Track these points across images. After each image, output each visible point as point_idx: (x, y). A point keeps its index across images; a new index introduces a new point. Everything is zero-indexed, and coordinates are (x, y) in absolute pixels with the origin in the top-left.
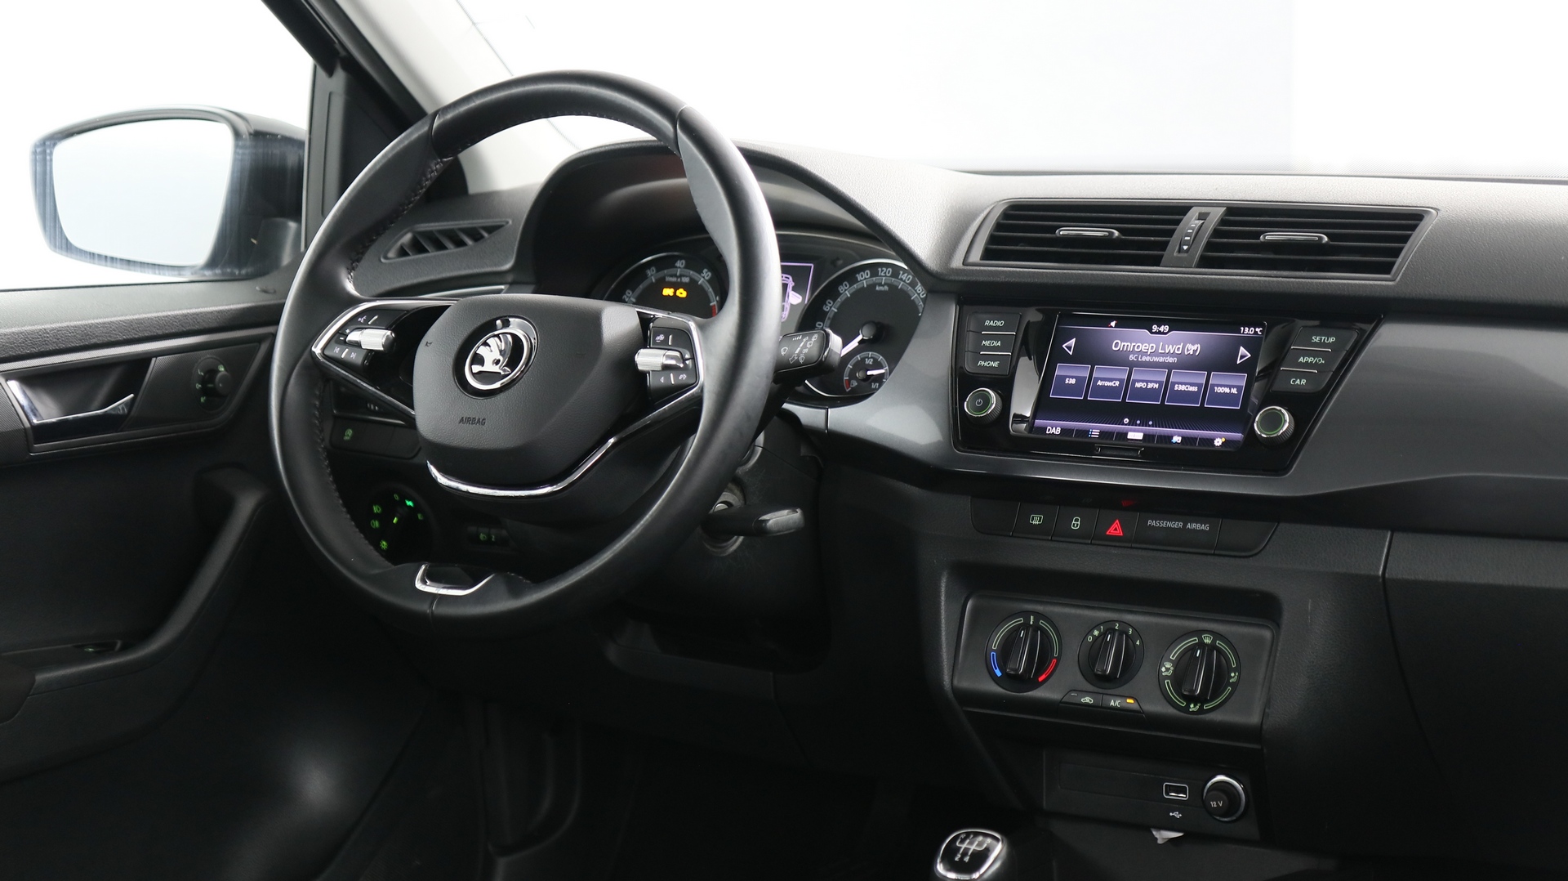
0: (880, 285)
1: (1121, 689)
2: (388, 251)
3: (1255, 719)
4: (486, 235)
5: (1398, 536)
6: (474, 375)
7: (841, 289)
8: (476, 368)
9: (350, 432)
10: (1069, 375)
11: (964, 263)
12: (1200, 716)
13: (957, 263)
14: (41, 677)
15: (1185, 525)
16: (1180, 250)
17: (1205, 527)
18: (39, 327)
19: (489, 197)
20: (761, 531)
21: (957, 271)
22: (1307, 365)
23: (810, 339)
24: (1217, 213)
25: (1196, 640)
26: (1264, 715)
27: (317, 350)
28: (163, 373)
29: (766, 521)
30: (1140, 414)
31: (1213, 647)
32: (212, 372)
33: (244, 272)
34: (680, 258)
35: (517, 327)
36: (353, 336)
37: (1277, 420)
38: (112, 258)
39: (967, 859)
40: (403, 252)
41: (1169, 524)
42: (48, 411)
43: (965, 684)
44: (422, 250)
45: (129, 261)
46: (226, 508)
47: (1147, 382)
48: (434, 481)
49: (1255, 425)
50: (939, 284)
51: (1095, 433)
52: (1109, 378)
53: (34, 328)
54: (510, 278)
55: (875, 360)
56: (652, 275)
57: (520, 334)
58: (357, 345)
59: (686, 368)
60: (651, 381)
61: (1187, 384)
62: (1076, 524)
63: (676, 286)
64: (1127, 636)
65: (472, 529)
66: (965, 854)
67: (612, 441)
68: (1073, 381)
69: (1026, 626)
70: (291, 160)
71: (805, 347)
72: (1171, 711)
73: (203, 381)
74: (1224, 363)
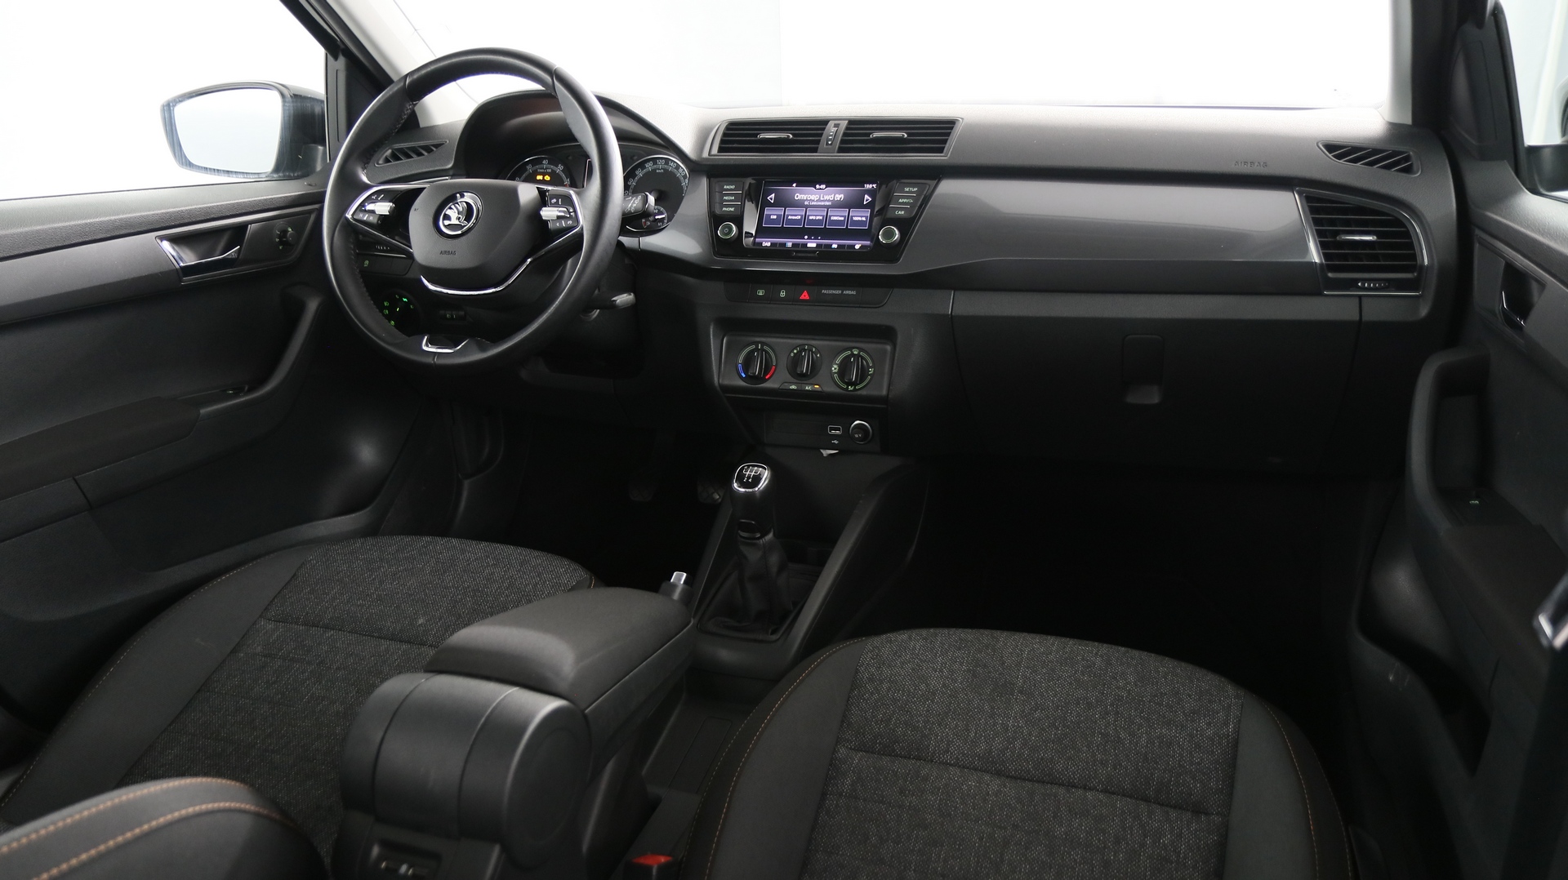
0: (659, 169)
1: (813, 380)
2: (379, 160)
3: (884, 392)
4: (434, 149)
5: (958, 293)
6: (445, 226)
7: (637, 172)
8: (447, 223)
9: (367, 262)
10: (773, 213)
11: (709, 155)
12: (856, 393)
13: (705, 155)
14: (203, 411)
15: (842, 292)
16: (827, 144)
17: (854, 293)
18: (178, 209)
19: (431, 129)
20: (613, 305)
21: (707, 159)
22: (903, 203)
23: (637, 198)
24: (844, 124)
25: (849, 352)
26: (889, 390)
27: (349, 215)
28: (256, 234)
29: (615, 301)
30: (814, 233)
31: (859, 355)
32: (285, 232)
33: (296, 175)
34: (545, 158)
35: (468, 197)
36: (369, 207)
37: (892, 234)
38: (218, 170)
39: (750, 480)
40: (387, 160)
41: (834, 292)
42: (189, 258)
43: (726, 382)
44: (398, 159)
45: (228, 171)
46: (301, 308)
47: (816, 216)
48: (426, 287)
49: (880, 237)
50: (697, 168)
51: (789, 245)
52: (795, 215)
53: (174, 210)
54: (451, 173)
55: (659, 210)
56: (530, 168)
57: (471, 202)
58: (373, 212)
59: (571, 217)
60: (550, 225)
61: (837, 216)
62: (783, 294)
63: (544, 174)
64: (812, 352)
65: (442, 312)
66: (749, 477)
67: (529, 260)
68: (775, 217)
69: (756, 349)
70: (317, 110)
71: (634, 203)
72: (838, 390)
73: (280, 237)
74: (858, 204)
